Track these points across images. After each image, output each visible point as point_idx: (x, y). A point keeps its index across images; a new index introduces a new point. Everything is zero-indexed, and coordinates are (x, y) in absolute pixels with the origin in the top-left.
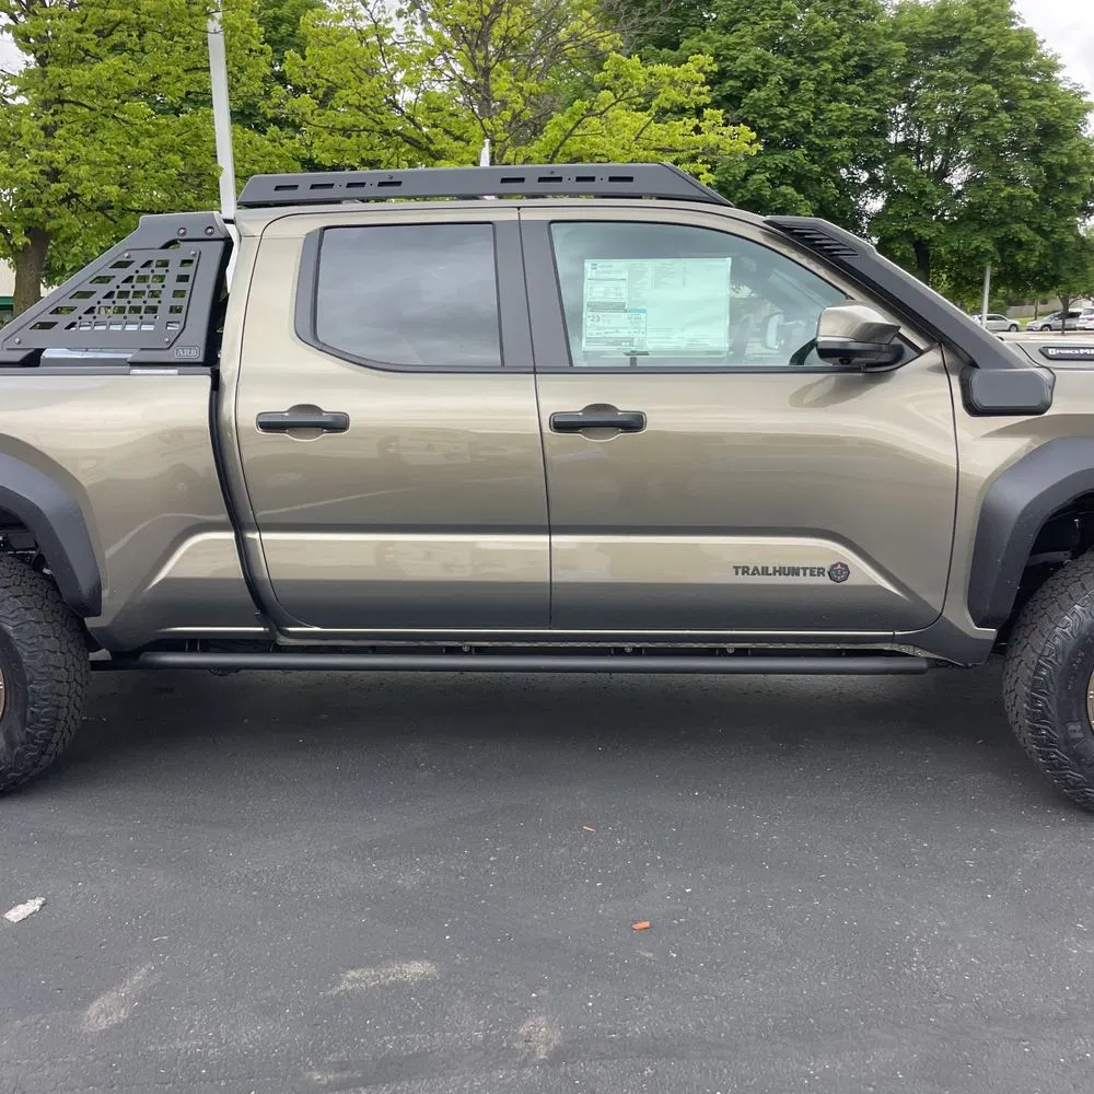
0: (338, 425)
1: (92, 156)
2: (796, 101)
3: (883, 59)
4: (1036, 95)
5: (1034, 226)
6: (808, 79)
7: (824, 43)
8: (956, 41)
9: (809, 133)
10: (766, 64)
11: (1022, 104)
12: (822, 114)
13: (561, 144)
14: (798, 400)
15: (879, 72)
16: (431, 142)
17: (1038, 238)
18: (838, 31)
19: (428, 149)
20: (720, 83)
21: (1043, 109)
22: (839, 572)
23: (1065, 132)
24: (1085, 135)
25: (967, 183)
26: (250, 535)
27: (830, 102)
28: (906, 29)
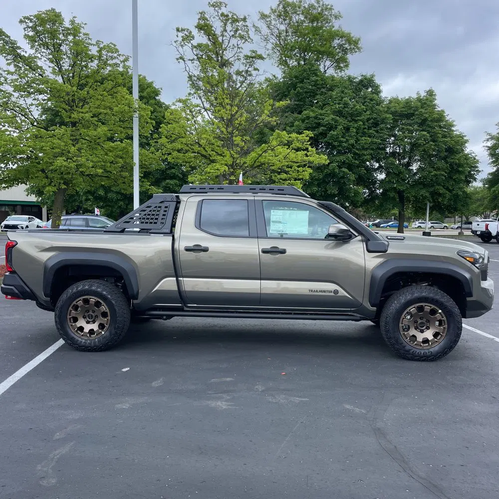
0: (206, 250)
1: (94, 159)
2: (348, 136)
3: (383, 121)
4: (445, 136)
5: (445, 187)
6: (353, 128)
7: (359, 114)
8: (413, 115)
9: (354, 148)
10: (336, 121)
11: (439, 140)
12: (359, 141)
13: (258, 159)
14: (326, 247)
15: (382, 126)
16: (211, 156)
17: (447, 192)
18: (365, 110)
19: (209, 158)
20: (318, 128)
21: (447, 142)
22: (336, 292)
23: (457, 151)
24: (466, 152)
25: (418, 170)
26: (180, 279)
27: (363, 136)
28: (393, 109)
